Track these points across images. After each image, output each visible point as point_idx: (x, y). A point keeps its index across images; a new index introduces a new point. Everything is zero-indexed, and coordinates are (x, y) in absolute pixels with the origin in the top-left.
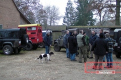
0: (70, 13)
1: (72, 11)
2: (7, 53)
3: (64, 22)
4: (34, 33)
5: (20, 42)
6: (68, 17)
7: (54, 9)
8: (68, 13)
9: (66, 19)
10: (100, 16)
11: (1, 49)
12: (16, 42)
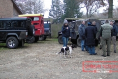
0: (56, 6)
1: (58, 4)
2: (11, 46)
3: (50, 15)
4: (37, 24)
5: (27, 33)
6: (54, 10)
7: (39, 2)
8: (54, 6)
9: (52, 12)
10: (87, 10)
11: (5, 41)
12: (22, 33)
